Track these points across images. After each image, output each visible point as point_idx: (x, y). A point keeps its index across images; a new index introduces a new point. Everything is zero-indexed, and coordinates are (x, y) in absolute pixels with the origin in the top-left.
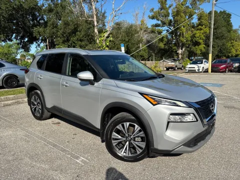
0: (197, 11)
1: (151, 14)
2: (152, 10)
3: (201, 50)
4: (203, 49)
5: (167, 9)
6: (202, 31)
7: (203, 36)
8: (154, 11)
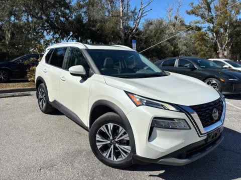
2: (192, 4)
5: (208, 5)
8: (194, 5)
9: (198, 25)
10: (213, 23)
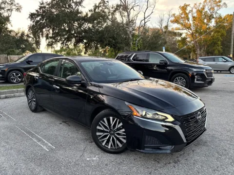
0: (214, 16)
1: (173, 18)
2: (174, 15)
3: (219, 51)
4: (220, 49)
5: (187, 14)
6: (220, 34)
7: (221, 38)
8: (176, 15)
9: (179, 31)
10: (191, 30)
